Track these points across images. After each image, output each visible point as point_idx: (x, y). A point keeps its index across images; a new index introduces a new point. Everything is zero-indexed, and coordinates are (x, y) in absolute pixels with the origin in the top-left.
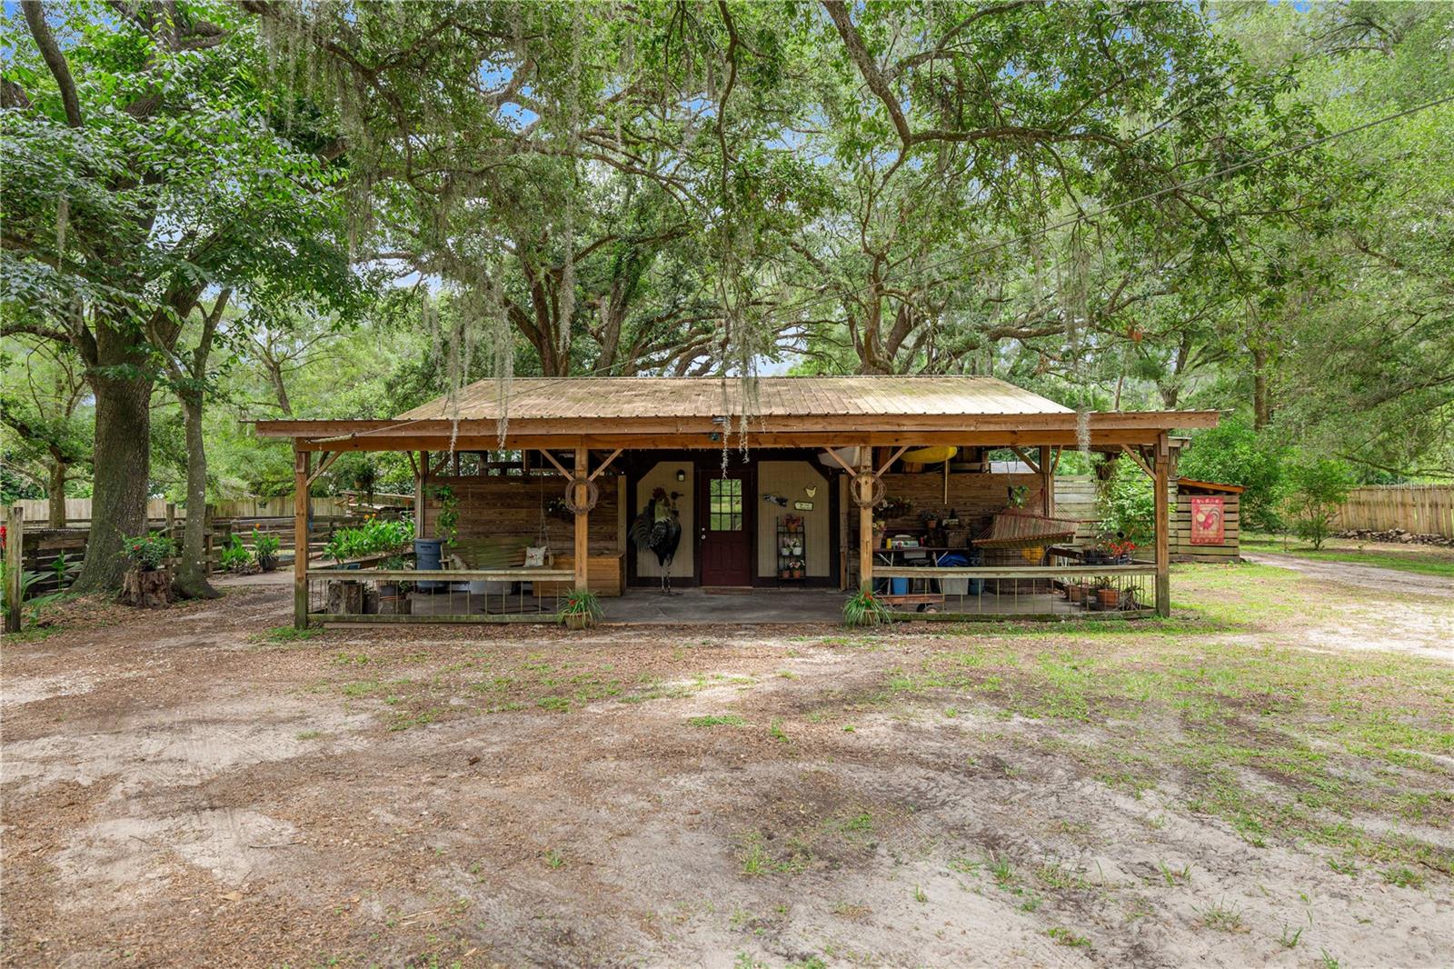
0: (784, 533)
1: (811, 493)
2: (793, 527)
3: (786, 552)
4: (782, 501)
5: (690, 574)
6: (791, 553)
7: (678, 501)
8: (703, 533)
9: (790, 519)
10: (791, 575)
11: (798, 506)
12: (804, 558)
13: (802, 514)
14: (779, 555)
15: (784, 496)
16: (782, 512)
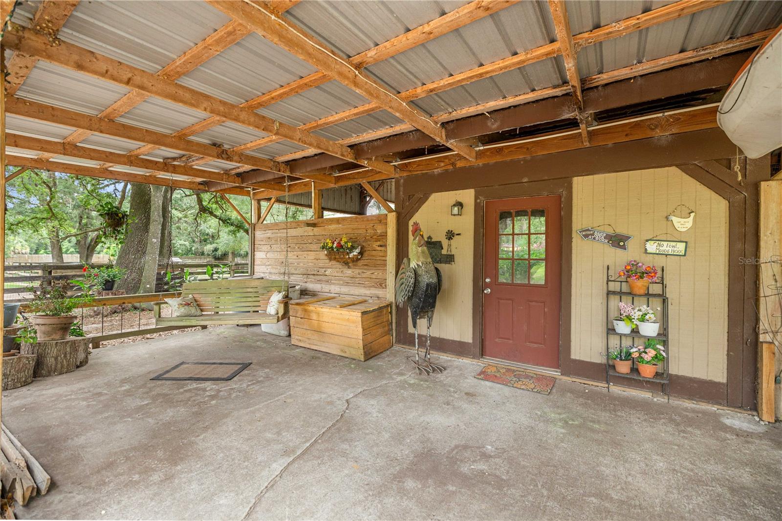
0: (621, 294)
1: (683, 224)
2: (640, 285)
3: (623, 328)
4: (618, 241)
5: (468, 338)
6: (635, 332)
7: (455, 241)
8: (488, 286)
9: (633, 271)
10: (635, 370)
11: (651, 247)
12: (665, 343)
13: (660, 262)
14: (611, 331)
15: (621, 230)
16: (618, 258)
